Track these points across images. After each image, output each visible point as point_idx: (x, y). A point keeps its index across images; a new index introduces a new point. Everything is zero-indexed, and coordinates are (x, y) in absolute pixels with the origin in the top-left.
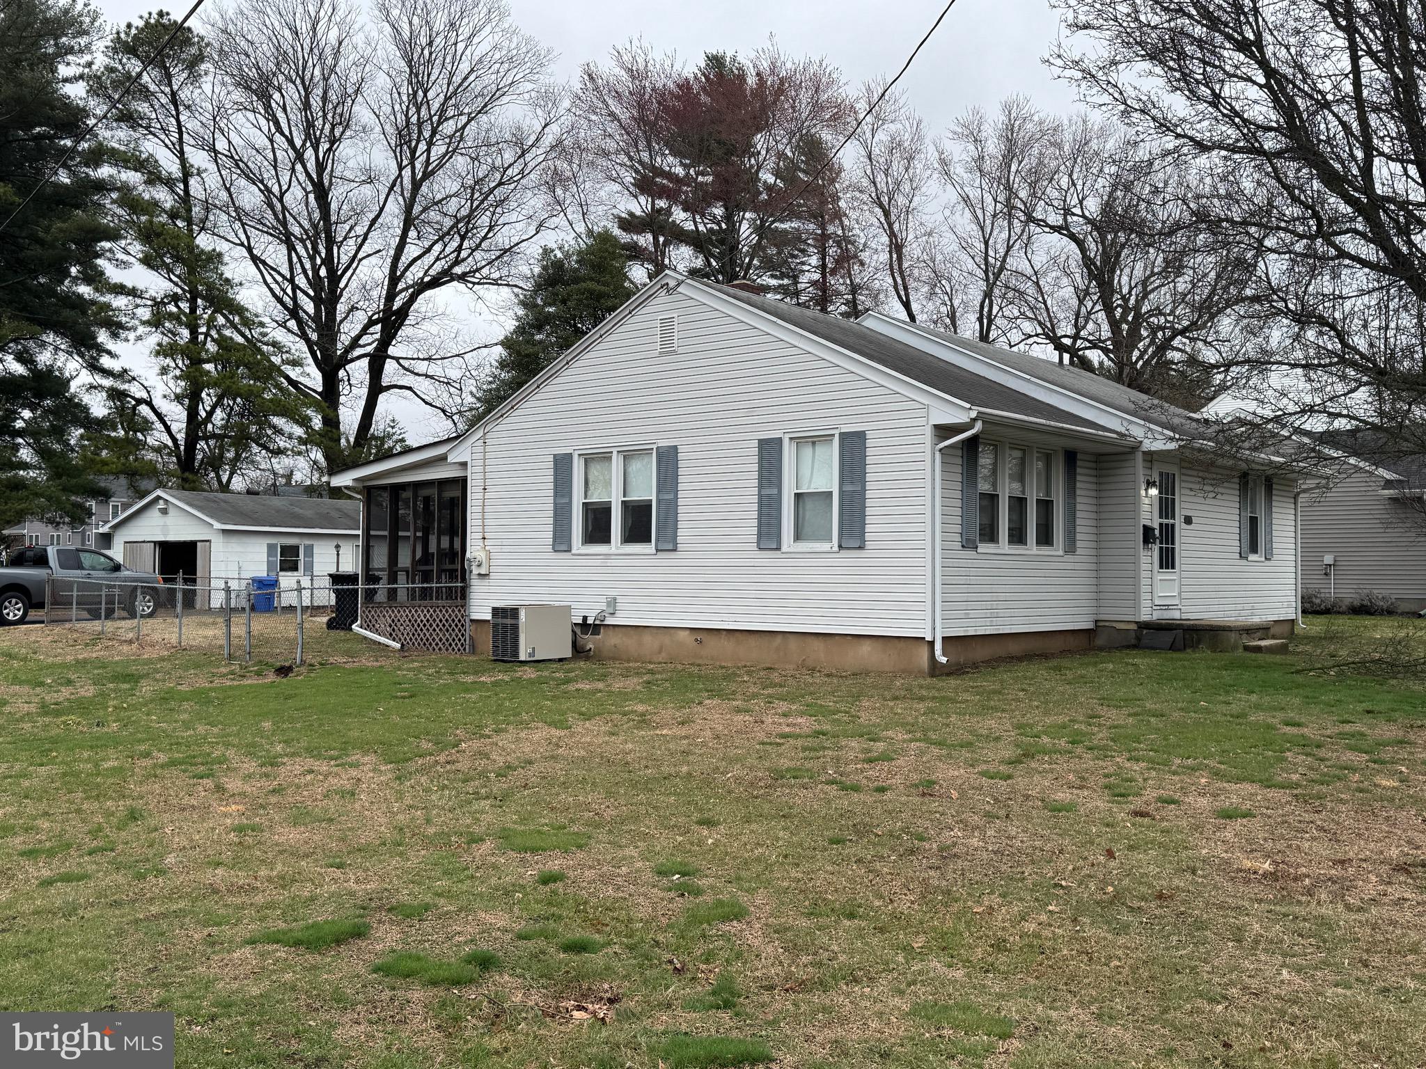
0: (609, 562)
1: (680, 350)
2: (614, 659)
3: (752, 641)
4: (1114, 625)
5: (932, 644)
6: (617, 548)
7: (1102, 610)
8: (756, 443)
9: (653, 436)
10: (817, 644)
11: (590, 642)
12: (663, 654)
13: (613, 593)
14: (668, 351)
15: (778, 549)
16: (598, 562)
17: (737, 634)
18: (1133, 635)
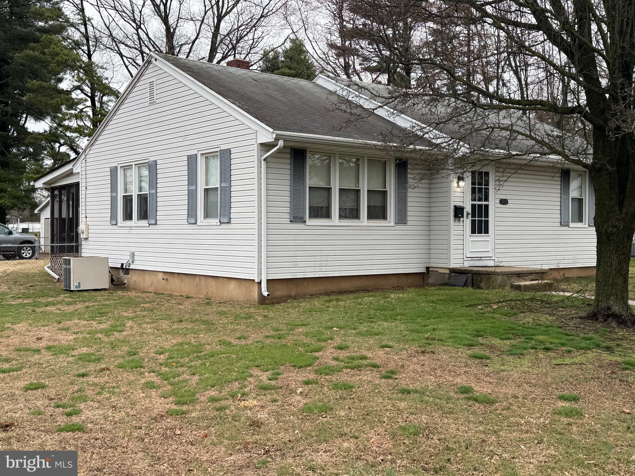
0: (133, 232)
1: (158, 101)
2: (135, 289)
3: (187, 280)
4: (438, 270)
5: (260, 283)
6: (135, 223)
7: (432, 261)
8: (186, 158)
9: (147, 155)
10: (212, 282)
11: (126, 279)
12: (153, 287)
13: (133, 250)
14: (152, 103)
15: (196, 223)
16: (127, 231)
17: (181, 276)
18: (447, 276)
